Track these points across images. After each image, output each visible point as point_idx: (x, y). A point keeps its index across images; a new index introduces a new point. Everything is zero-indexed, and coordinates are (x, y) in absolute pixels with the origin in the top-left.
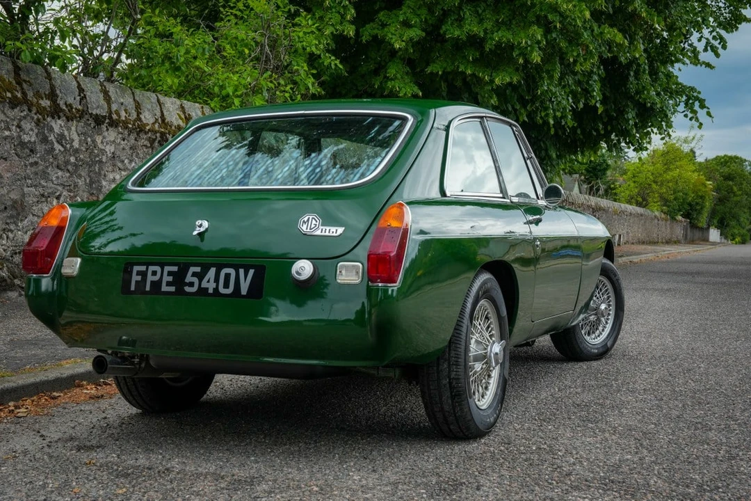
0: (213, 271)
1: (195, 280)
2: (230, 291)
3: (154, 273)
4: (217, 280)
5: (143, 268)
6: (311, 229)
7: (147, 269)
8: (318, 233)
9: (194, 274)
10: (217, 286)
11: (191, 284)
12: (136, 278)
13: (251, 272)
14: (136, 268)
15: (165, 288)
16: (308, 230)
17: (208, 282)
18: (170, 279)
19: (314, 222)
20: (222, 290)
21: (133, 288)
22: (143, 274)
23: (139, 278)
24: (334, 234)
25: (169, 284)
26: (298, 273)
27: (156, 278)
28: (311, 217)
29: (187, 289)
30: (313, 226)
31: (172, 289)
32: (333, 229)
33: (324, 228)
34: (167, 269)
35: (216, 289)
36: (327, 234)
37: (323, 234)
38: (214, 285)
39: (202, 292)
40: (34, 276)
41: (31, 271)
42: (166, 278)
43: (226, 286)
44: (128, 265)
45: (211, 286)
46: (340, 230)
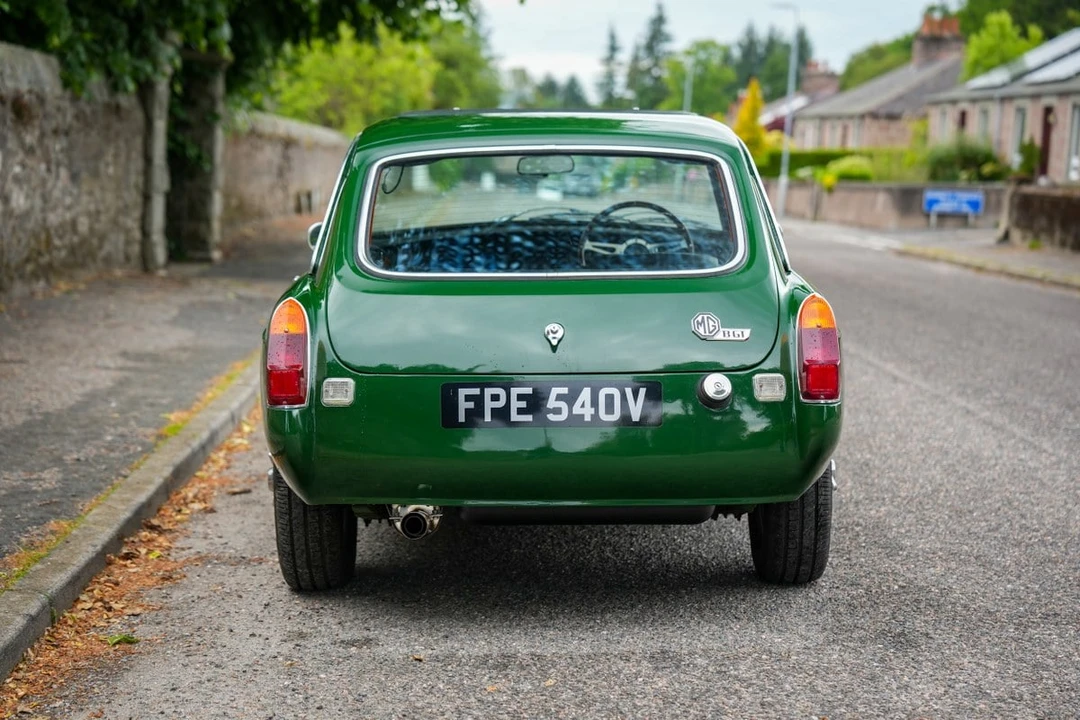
0: (586, 394)
1: (563, 405)
2: (616, 416)
3: (495, 398)
4: (595, 403)
5: (476, 391)
6: (710, 332)
7: (482, 392)
8: (720, 336)
9: (559, 397)
10: (597, 411)
11: (558, 411)
12: (463, 406)
13: (643, 391)
14: (463, 392)
15: (515, 417)
16: (707, 334)
17: (583, 406)
18: (523, 404)
19: (711, 323)
20: (604, 417)
21: (462, 418)
22: (479, 400)
23: (471, 405)
24: (741, 338)
25: (520, 411)
26: (718, 393)
27: (501, 403)
28: (705, 316)
29: (551, 417)
30: (712, 328)
31: (529, 418)
32: (738, 331)
33: (726, 330)
34: (515, 391)
35: (595, 416)
36: (732, 338)
37: (727, 338)
38: (592, 411)
39: (575, 421)
40: (286, 407)
41: (285, 400)
42: (515, 404)
43: (610, 411)
44: (448, 387)
45: (588, 413)
46: (747, 333)
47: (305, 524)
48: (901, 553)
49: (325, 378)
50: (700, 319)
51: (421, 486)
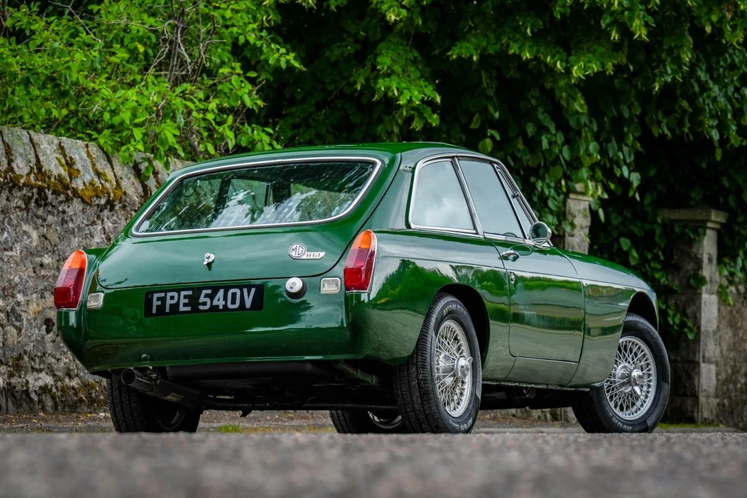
1: (208, 300)
2: (237, 306)
3: (172, 298)
4: (225, 298)
5: (163, 295)
6: (299, 254)
7: (166, 295)
8: (305, 257)
9: (206, 296)
10: (226, 303)
11: (205, 304)
12: (156, 303)
13: (253, 290)
14: (156, 296)
15: (182, 309)
16: (297, 255)
17: (219, 300)
18: (187, 301)
19: (301, 249)
20: (230, 306)
21: (154, 311)
22: (163, 300)
23: (159, 303)
24: (317, 257)
25: (185, 305)
26: (293, 288)
27: (174, 302)
28: (298, 245)
29: (201, 307)
30: (300, 252)
31: (188, 309)
32: (317, 254)
33: (309, 253)
34: (183, 293)
36: (312, 257)
37: (309, 258)
38: (224, 303)
39: (214, 308)
40: (64, 309)
41: (62, 305)
42: (183, 301)
43: (233, 302)
44: (148, 292)
45: (221, 304)
46: (322, 254)
50: (294, 247)
51: (144, 356)
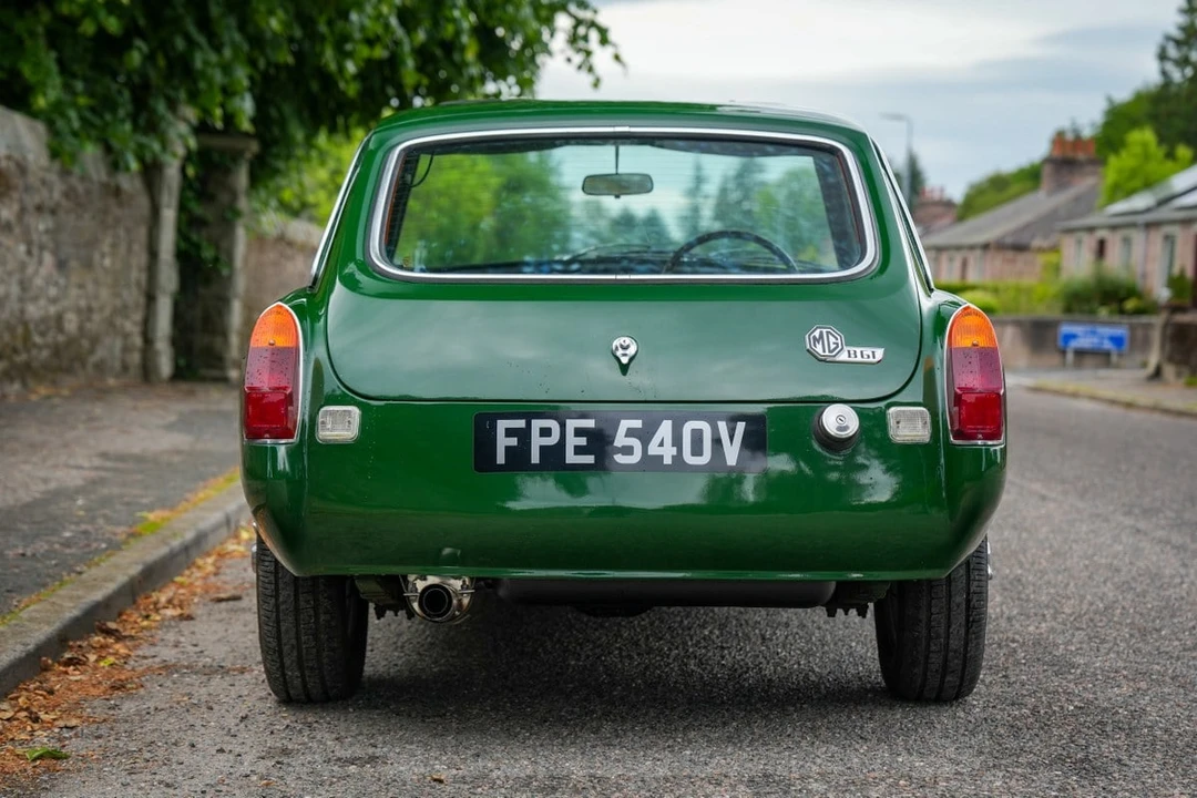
0: (665, 429)
1: (636, 443)
2: (705, 459)
3: (545, 432)
4: (677, 442)
5: (520, 423)
6: (830, 352)
7: (529, 425)
8: (844, 357)
9: (630, 433)
10: (680, 451)
11: (628, 450)
12: (503, 442)
13: (741, 426)
14: (502, 425)
15: (571, 458)
16: (827, 353)
17: (661, 444)
18: (583, 441)
19: (832, 339)
20: (689, 459)
21: (501, 459)
22: (524, 435)
23: (513, 441)
24: (871, 359)
25: (579, 450)
26: (841, 429)
27: (553, 440)
28: (824, 331)
29: (620, 458)
30: (833, 346)
31: (590, 459)
32: (868, 351)
33: (852, 349)
34: (572, 424)
35: (678, 458)
36: (859, 359)
37: (852, 359)
38: (674, 451)
39: (651, 463)
40: (269, 441)
41: (267, 432)
42: (572, 441)
43: (697, 451)
44: (484, 418)
45: (668, 453)
46: (879, 353)
47: (297, 610)
48: (1073, 671)
49: (322, 406)
50: (817, 334)
51: (447, 551)
